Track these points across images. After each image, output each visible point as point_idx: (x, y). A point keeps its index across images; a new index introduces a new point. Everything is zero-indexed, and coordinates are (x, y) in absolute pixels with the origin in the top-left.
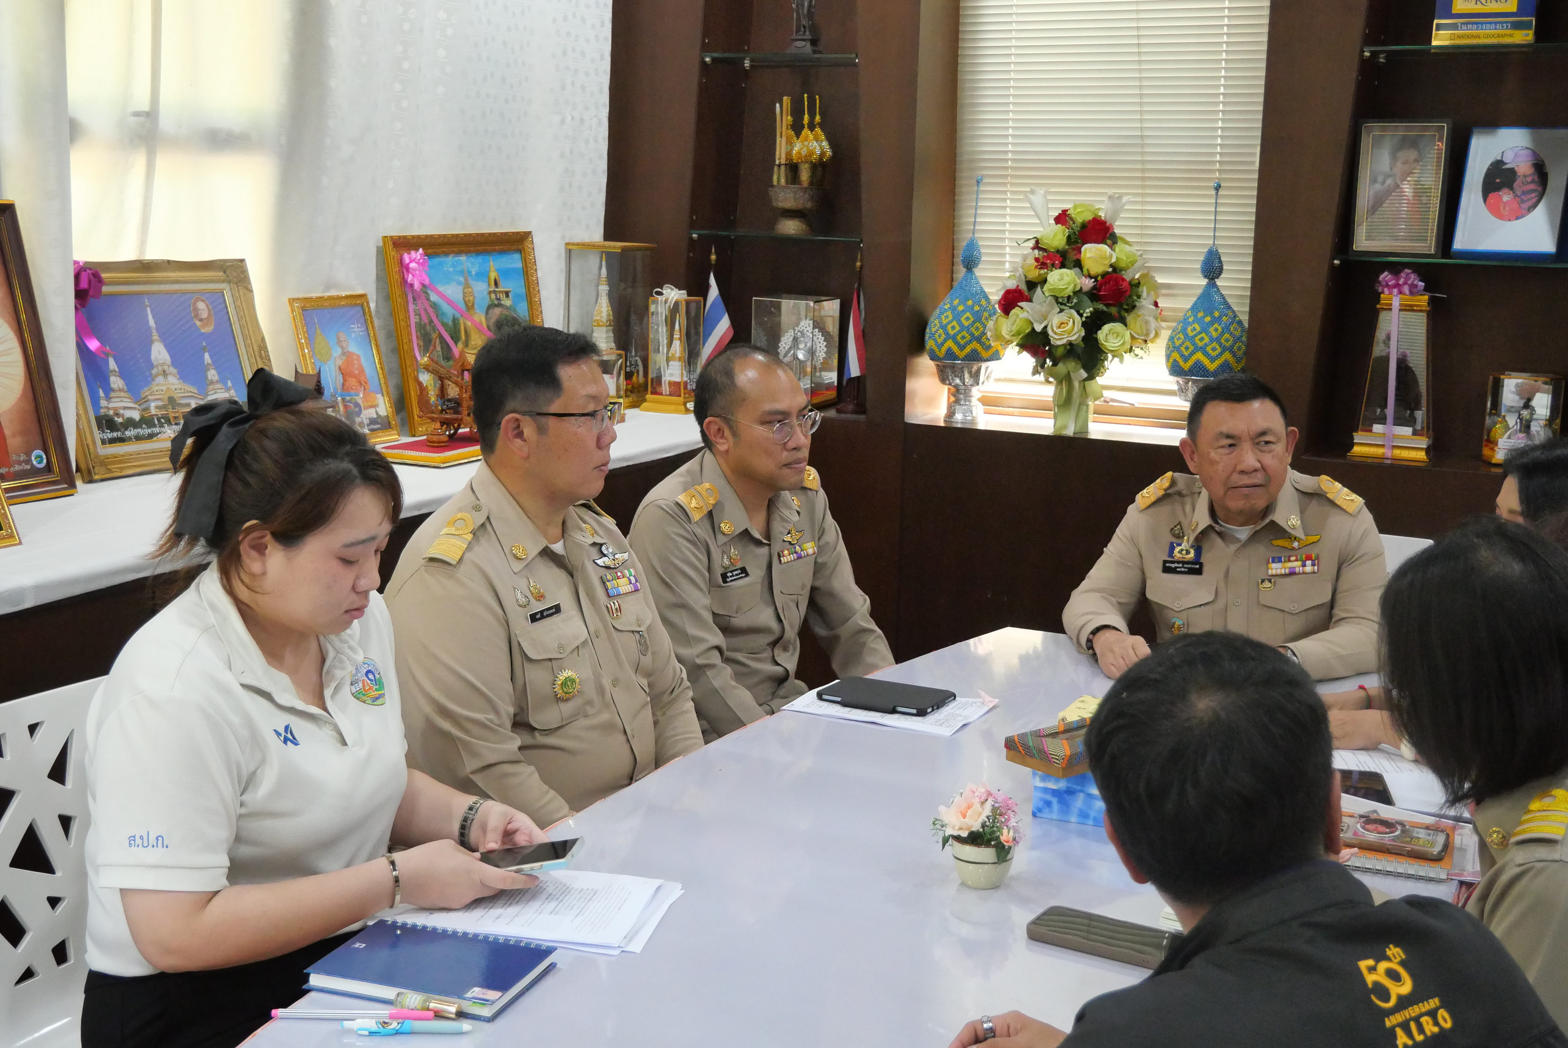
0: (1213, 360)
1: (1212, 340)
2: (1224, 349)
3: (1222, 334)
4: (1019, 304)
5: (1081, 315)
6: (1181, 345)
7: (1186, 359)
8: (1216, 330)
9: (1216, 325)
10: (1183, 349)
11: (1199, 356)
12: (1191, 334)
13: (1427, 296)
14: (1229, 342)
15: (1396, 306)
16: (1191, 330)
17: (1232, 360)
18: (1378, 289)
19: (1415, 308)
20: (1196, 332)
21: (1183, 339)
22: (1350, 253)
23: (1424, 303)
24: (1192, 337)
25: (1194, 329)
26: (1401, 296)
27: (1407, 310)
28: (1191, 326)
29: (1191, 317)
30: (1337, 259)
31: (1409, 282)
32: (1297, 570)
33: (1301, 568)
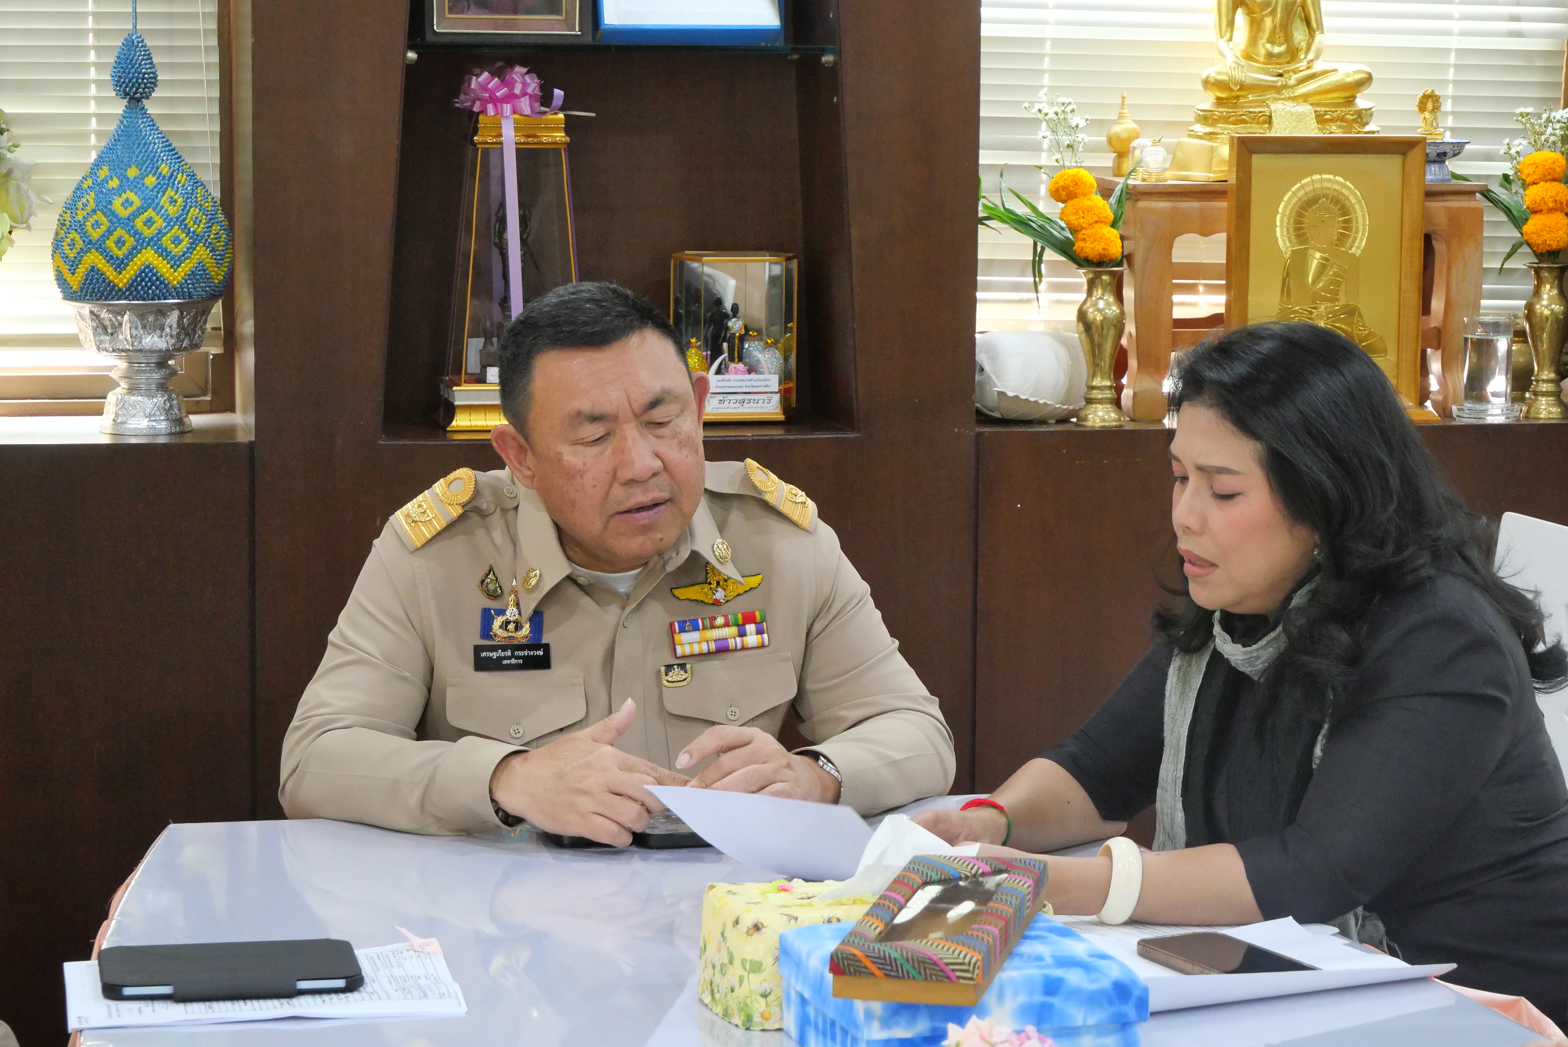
0: (176, 262)
1: (169, 222)
2: (196, 240)
3: (185, 209)
6: (104, 237)
7: (120, 265)
8: (173, 201)
9: (170, 192)
10: (110, 243)
11: (149, 256)
12: (123, 213)
13: (561, 116)
14: (199, 225)
15: (510, 136)
16: (122, 205)
17: (209, 263)
18: (473, 105)
19: (544, 139)
20: (134, 207)
21: (108, 224)
22: (429, 38)
23: (556, 129)
24: (128, 219)
25: (127, 203)
26: (517, 116)
27: (528, 143)
28: (120, 196)
29: (112, 179)
30: (411, 48)
31: (530, 91)
32: (731, 643)
33: (738, 639)
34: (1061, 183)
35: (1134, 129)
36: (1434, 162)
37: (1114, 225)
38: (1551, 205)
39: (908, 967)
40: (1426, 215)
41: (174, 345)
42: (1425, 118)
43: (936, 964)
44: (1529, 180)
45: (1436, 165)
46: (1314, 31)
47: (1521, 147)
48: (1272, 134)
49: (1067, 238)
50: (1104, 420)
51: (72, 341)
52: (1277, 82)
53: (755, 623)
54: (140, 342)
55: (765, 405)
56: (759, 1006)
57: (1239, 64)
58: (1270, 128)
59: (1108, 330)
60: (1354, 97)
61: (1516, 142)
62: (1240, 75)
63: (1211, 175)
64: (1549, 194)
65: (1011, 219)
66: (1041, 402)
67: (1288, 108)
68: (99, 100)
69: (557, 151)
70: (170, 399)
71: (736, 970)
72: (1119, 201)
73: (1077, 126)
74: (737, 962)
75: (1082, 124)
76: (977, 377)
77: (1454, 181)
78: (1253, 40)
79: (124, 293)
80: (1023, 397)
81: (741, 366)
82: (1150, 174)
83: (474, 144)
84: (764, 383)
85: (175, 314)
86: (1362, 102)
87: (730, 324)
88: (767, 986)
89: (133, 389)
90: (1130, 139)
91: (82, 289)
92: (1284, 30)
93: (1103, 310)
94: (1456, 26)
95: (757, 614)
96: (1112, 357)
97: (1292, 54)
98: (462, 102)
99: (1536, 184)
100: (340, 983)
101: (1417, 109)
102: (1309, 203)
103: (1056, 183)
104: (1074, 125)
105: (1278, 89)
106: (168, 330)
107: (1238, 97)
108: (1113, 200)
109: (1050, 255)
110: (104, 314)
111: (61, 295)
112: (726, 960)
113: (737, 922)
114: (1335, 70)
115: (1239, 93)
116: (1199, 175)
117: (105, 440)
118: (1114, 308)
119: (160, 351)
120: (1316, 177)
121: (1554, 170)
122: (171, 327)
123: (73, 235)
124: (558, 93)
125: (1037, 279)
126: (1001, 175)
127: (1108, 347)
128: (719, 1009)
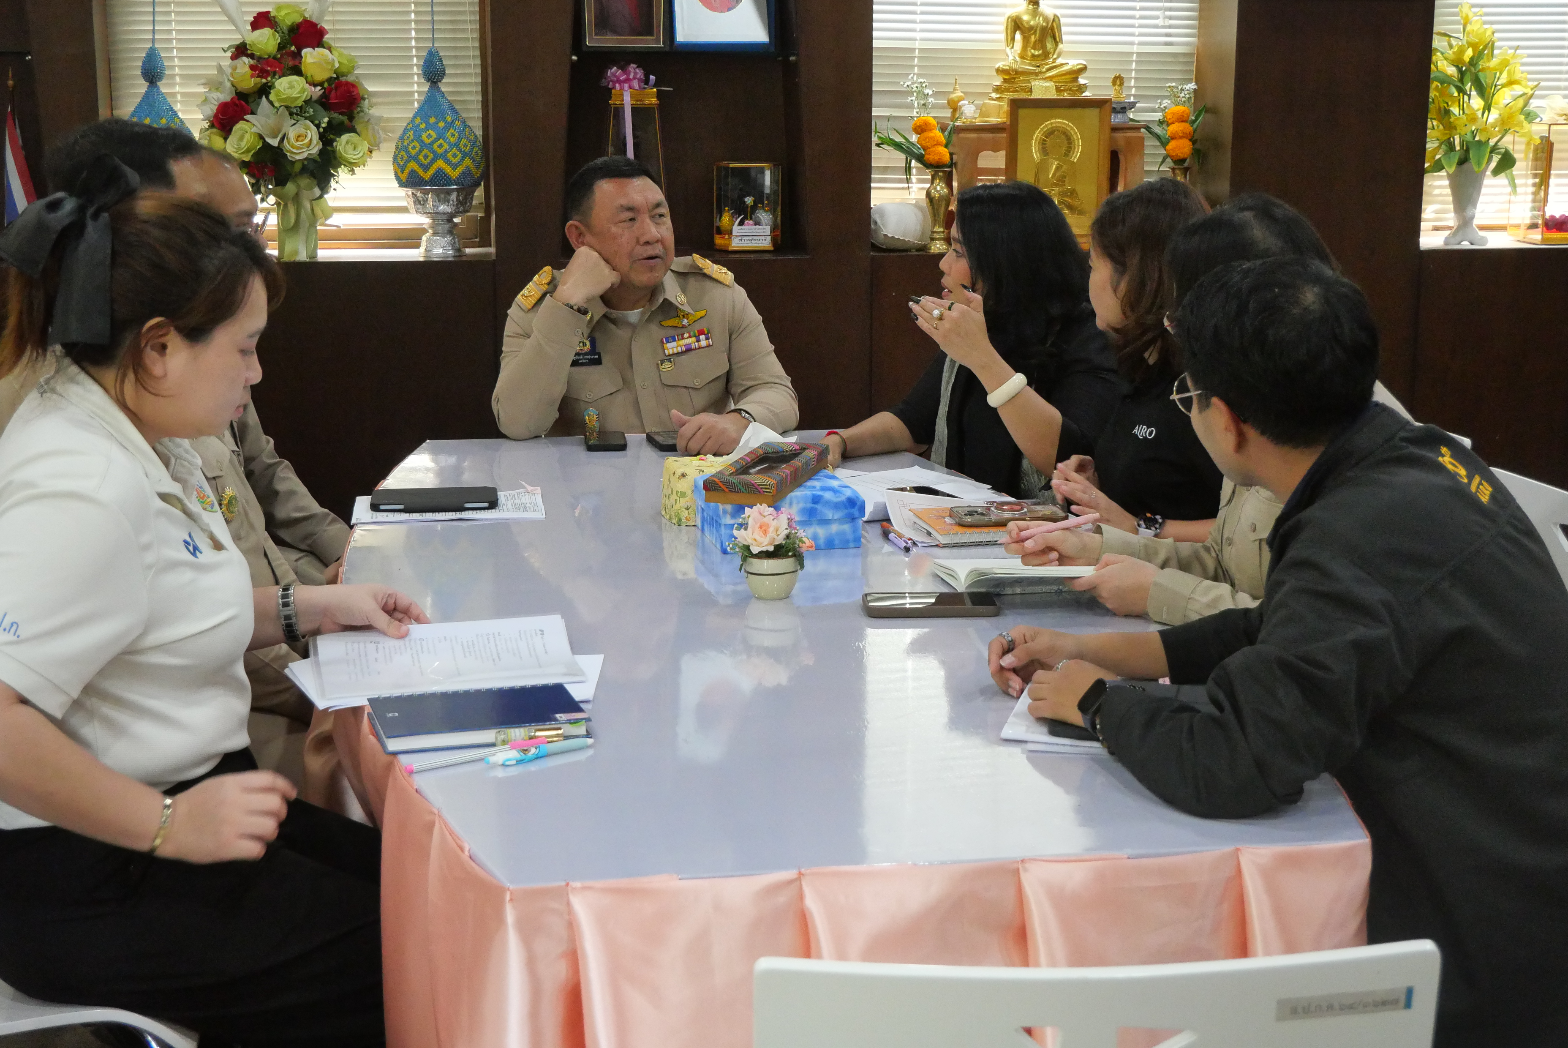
0: (454, 167)
1: (451, 146)
2: (465, 155)
3: (460, 139)
4: (245, 117)
5: (318, 126)
6: (418, 154)
7: (426, 168)
8: (453, 135)
9: (451, 131)
10: (421, 157)
12: (427, 141)
13: (655, 90)
14: (466, 148)
15: (628, 101)
16: (427, 137)
17: (472, 167)
18: (608, 85)
19: (646, 102)
20: (433, 138)
21: (420, 147)
22: (584, 49)
23: (653, 97)
24: (430, 144)
25: (429, 136)
26: (632, 90)
27: (638, 104)
28: (426, 133)
29: (422, 124)
30: (575, 55)
31: (638, 77)
32: (693, 346)
33: (696, 344)
34: (918, 124)
35: (961, 96)
36: (1120, 112)
37: (946, 146)
38: (1181, 135)
39: (740, 487)
40: (1112, 140)
41: (455, 210)
42: (1115, 89)
43: (753, 485)
44: (1170, 122)
45: (1121, 114)
46: (1058, 43)
47: (1166, 104)
48: (1032, 97)
49: (922, 154)
50: (940, 249)
51: (403, 210)
52: (1036, 70)
53: (705, 334)
54: (437, 209)
55: (763, 242)
56: (685, 513)
57: (1015, 61)
58: (1031, 95)
59: (942, 201)
60: (1078, 78)
61: (1164, 102)
62: (1015, 66)
63: (999, 120)
64: (1180, 129)
65: (893, 144)
66: (906, 240)
67: (1041, 84)
68: (418, 84)
69: (654, 108)
70: (454, 238)
71: (674, 497)
72: (950, 133)
73: (928, 94)
74: (674, 493)
75: (931, 93)
76: (872, 226)
77: (1130, 123)
78: (1025, 48)
79: (428, 183)
80: (896, 237)
81: (751, 222)
82: (967, 119)
83: (610, 105)
84: (763, 231)
85: (455, 194)
86: (1082, 81)
87: (746, 200)
88: (688, 504)
89: (435, 234)
90: (959, 101)
91: (407, 181)
92: (1041, 43)
93: (939, 191)
94: (1136, 39)
95: (706, 330)
96: (944, 215)
97: (1046, 55)
98: (604, 83)
99: (1173, 123)
100: (486, 505)
101: (1111, 84)
102: (1050, 133)
103: (915, 124)
104: (926, 93)
105: (1037, 74)
106: (451, 202)
107: (1014, 78)
108: (946, 133)
109: (914, 163)
110: (419, 194)
111: (398, 185)
112: (670, 493)
113: (674, 473)
114: (1067, 63)
115: (1015, 76)
116: (994, 120)
117: (421, 259)
118: (945, 190)
119: (448, 213)
120: (1054, 121)
121: (1183, 116)
122: (453, 201)
123: (403, 153)
124: (652, 77)
125: (908, 177)
126: (888, 120)
127: (942, 210)
128: (668, 517)
